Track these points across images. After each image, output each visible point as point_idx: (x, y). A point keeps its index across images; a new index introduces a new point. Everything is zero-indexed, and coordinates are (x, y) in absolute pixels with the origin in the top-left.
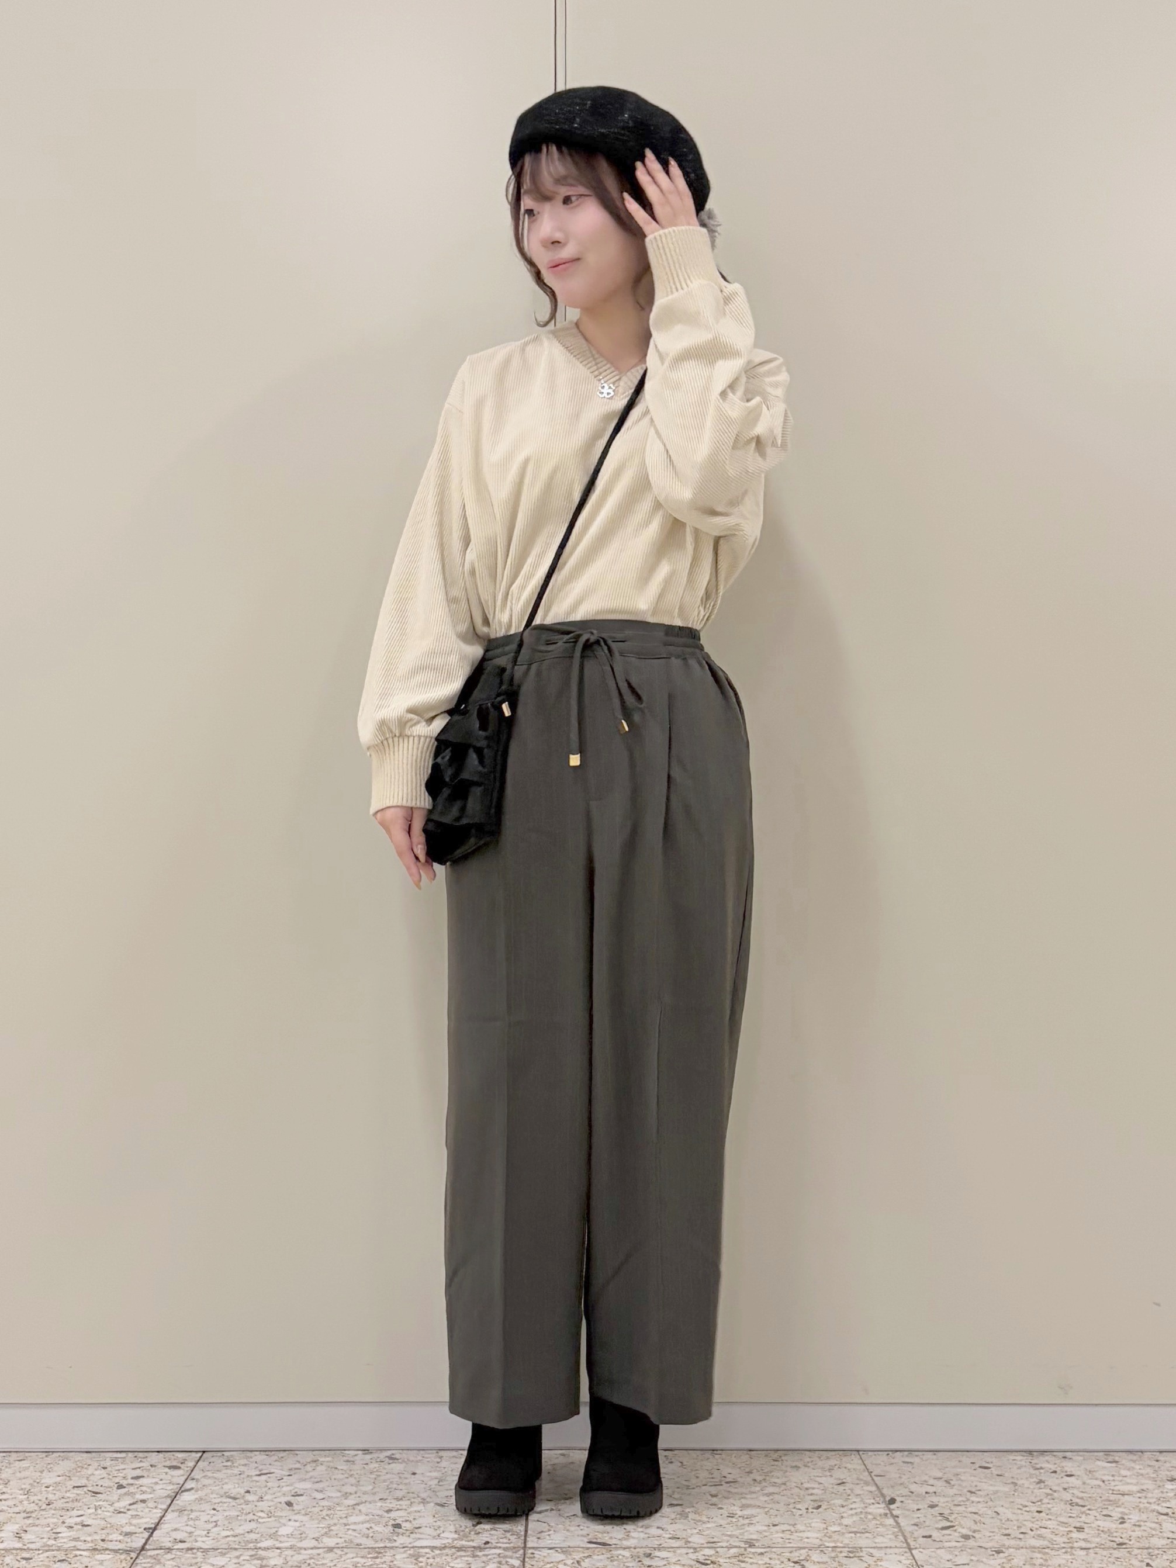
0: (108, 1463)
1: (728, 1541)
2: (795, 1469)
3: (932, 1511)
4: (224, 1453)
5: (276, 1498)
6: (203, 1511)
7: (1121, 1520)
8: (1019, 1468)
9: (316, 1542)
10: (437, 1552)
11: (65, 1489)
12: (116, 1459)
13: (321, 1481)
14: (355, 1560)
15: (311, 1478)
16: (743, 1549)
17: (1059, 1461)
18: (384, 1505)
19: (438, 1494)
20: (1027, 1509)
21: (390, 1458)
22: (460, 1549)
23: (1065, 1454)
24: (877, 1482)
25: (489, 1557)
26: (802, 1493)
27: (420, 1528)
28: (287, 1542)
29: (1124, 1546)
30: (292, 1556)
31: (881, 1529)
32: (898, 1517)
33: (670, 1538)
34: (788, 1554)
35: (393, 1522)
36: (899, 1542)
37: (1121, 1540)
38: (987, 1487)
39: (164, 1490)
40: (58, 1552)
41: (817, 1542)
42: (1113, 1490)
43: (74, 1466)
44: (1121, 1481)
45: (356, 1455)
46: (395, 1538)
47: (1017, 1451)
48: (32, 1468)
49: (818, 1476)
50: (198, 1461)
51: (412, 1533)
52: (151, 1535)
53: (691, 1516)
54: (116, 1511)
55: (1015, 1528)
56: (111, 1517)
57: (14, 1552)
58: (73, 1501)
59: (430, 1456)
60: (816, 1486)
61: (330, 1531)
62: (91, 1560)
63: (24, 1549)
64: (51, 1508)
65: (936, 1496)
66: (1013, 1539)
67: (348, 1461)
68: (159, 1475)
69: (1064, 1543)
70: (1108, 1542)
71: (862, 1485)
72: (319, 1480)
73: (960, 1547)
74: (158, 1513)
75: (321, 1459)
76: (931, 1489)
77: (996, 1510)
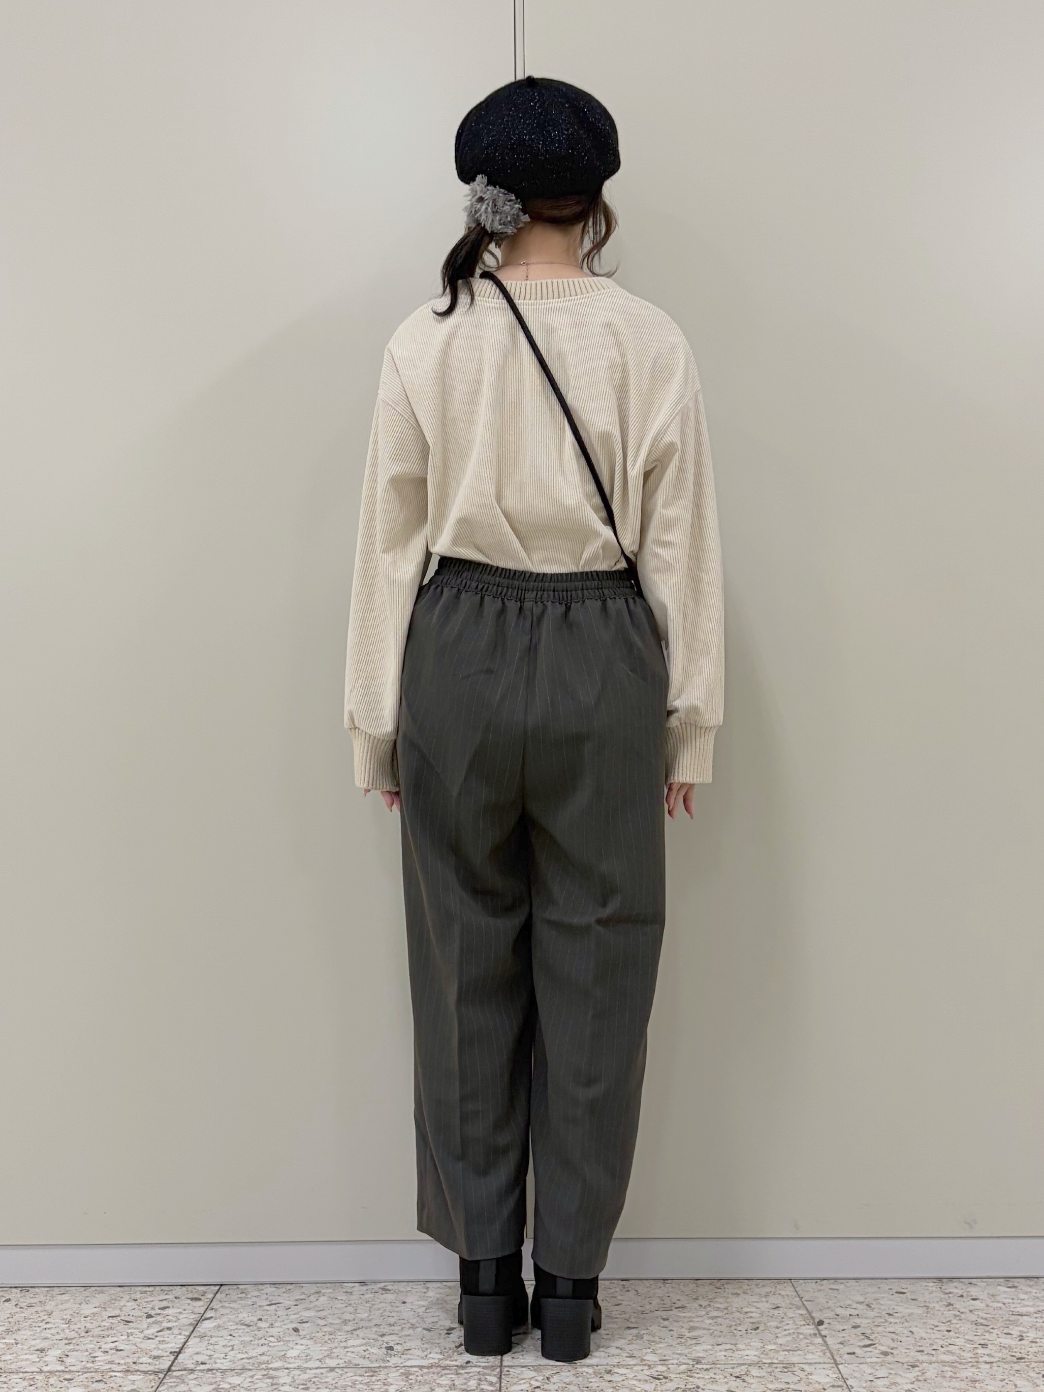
0: (138, 1296)
1: (678, 1359)
2: (735, 1296)
3: (856, 1331)
4: (239, 1286)
5: (284, 1325)
6: (222, 1337)
7: (1020, 1338)
8: (931, 1293)
9: (320, 1363)
10: (425, 1370)
11: (101, 1319)
12: (145, 1292)
13: (323, 1310)
14: (353, 1378)
15: (315, 1306)
16: (691, 1366)
17: (966, 1286)
18: (378, 1330)
19: (425, 1319)
20: (938, 1329)
21: (383, 1289)
22: (445, 1368)
23: (970, 1280)
24: (808, 1307)
25: (470, 1375)
26: (742, 1316)
27: (409, 1349)
28: (295, 1363)
29: (1023, 1361)
30: (299, 1375)
31: (811, 1348)
32: (826, 1337)
33: (627, 1357)
34: (731, 1370)
35: (385, 1345)
36: (827, 1358)
37: (1020, 1355)
38: (903, 1310)
39: (187, 1318)
40: (96, 1374)
41: (756, 1359)
42: (1013, 1311)
43: (109, 1298)
44: (1019, 1304)
45: (354, 1287)
46: (388, 1359)
47: (929, 1279)
48: (72, 1300)
49: (755, 1302)
50: (217, 1293)
51: (403, 1354)
52: (176, 1359)
53: (646, 1337)
54: (145, 1337)
55: (928, 1345)
56: (141, 1342)
57: (56, 1373)
58: (108, 1329)
59: (418, 1287)
60: (753, 1309)
61: (331, 1353)
62: (124, 1380)
63: (66, 1372)
64: (89, 1336)
65: (859, 1318)
66: (925, 1354)
67: (346, 1292)
68: (182, 1305)
69: (971, 1358)
70: (1009, 1357)
71: (794, 1309)
72: (322, 1309)
73: (880, 1363)
74: (182, 1339)
75: (323, 1291)
76: (854, 1312)
77: (911, 1329)
